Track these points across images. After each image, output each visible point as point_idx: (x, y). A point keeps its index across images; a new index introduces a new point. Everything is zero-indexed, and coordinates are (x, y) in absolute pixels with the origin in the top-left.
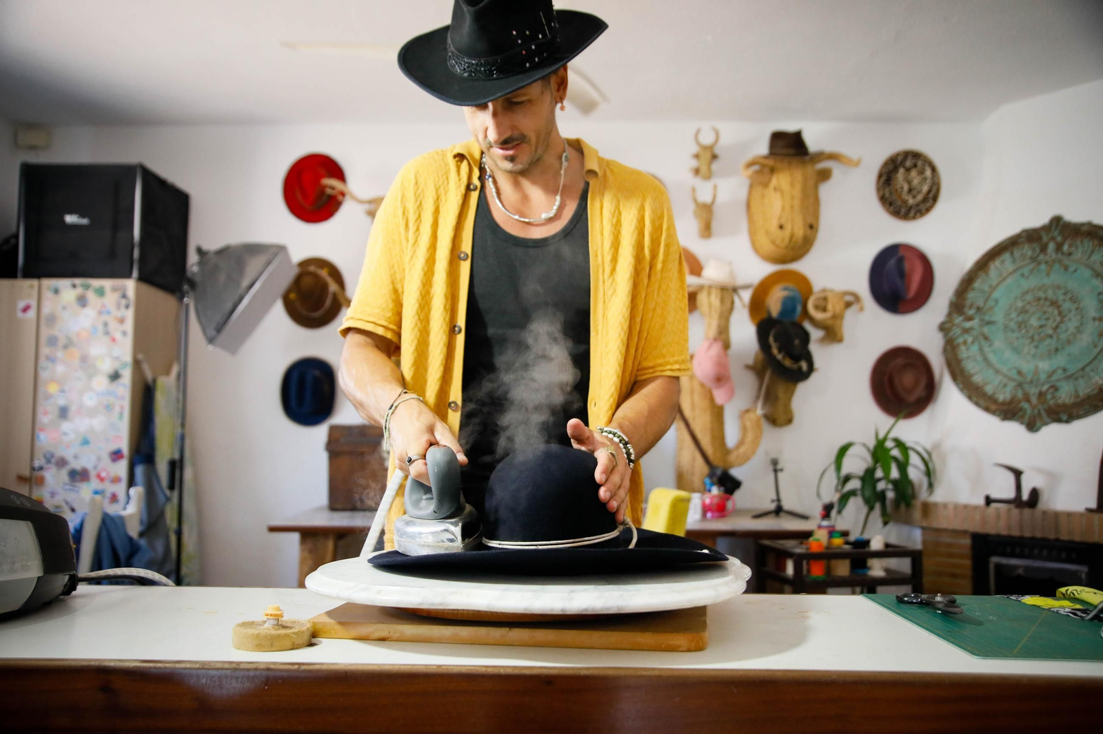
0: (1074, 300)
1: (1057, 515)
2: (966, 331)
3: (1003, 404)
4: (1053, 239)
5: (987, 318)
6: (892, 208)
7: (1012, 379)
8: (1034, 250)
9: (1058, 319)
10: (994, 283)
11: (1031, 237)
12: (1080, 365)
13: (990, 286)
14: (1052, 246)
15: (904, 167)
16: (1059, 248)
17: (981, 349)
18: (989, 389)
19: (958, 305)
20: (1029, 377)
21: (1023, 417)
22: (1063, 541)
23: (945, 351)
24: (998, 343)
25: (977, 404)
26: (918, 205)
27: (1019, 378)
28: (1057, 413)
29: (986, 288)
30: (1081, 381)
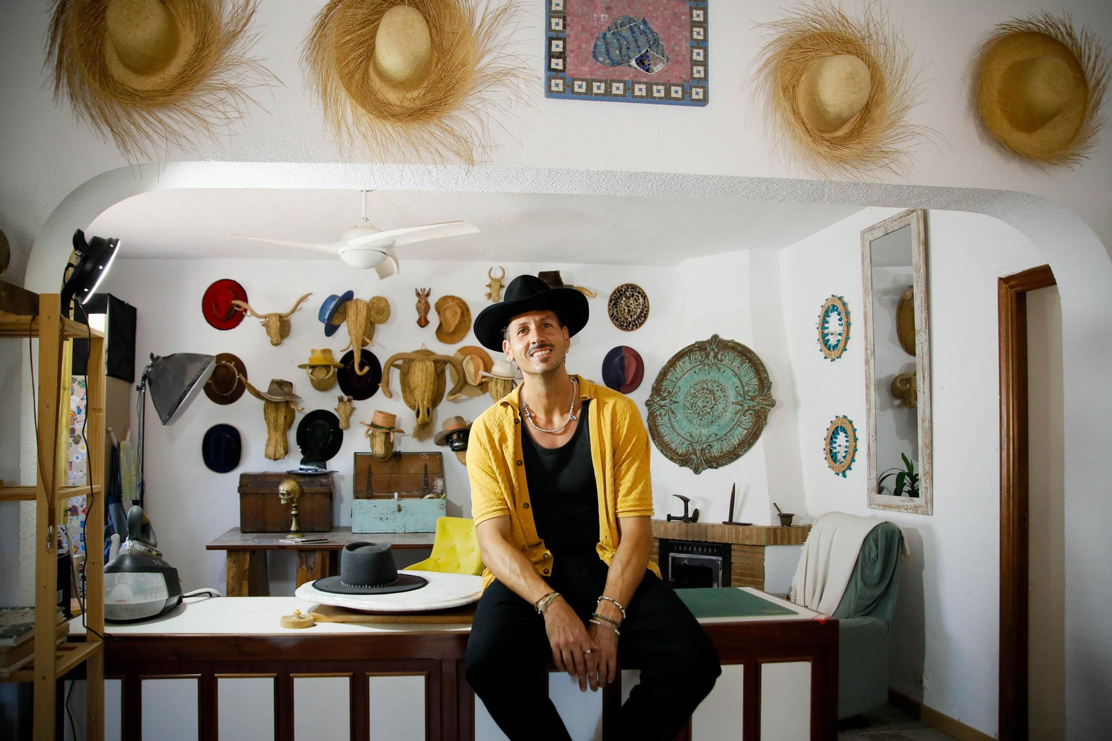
0: (723, 390)
1: (706, 526)
2: (662, 407)
3: (681, 455)
4: (713, 350)
5: (673, 399)
6: (618, 323)
7: (687, 440)
8: (702, 357)
9: (714, 402)
10: (679, 377)
11: (700, 347)
12: (724, 432)
13: (677, 378)
14: (712, 354)
15: (625, 297)
16: (716, 356)
17: (669, 419)
18: (673, 446)
19: (657, 390)
20: (697, 438)
21: (692, 464)
22: (709, 543)
23: (648, 419)
24: (679, 416)
25: (666, 455)
26: (634, 321)
27: (690, 439)
28: (710, 462)
29: (674, 380)
30: (724, 442)
